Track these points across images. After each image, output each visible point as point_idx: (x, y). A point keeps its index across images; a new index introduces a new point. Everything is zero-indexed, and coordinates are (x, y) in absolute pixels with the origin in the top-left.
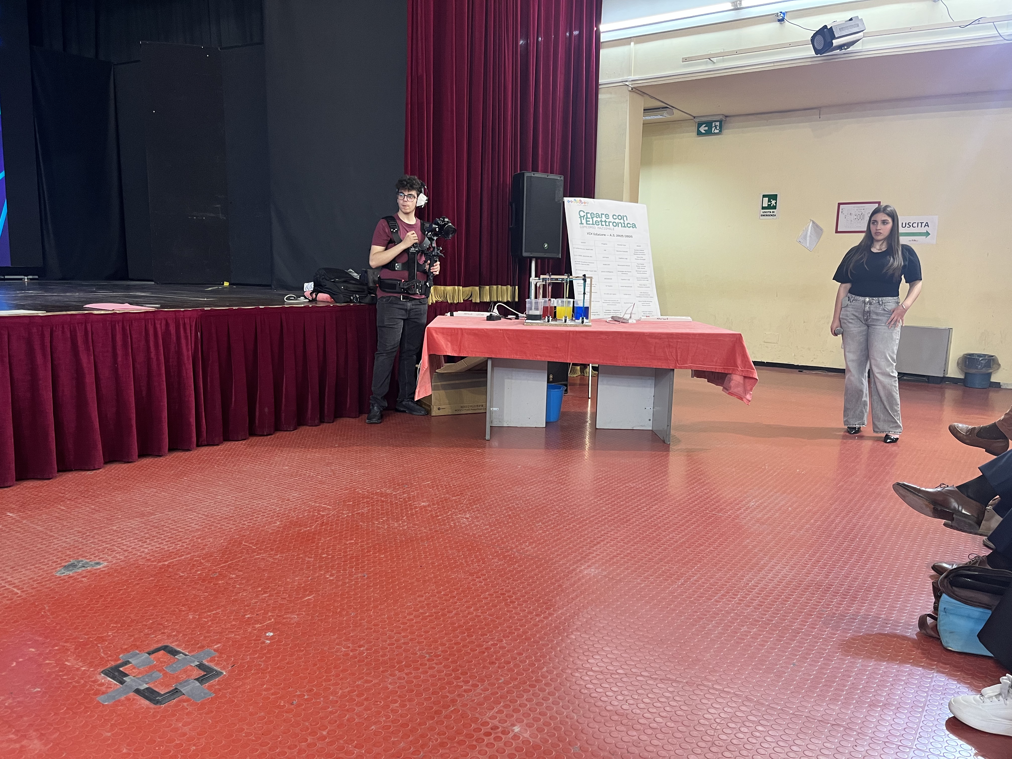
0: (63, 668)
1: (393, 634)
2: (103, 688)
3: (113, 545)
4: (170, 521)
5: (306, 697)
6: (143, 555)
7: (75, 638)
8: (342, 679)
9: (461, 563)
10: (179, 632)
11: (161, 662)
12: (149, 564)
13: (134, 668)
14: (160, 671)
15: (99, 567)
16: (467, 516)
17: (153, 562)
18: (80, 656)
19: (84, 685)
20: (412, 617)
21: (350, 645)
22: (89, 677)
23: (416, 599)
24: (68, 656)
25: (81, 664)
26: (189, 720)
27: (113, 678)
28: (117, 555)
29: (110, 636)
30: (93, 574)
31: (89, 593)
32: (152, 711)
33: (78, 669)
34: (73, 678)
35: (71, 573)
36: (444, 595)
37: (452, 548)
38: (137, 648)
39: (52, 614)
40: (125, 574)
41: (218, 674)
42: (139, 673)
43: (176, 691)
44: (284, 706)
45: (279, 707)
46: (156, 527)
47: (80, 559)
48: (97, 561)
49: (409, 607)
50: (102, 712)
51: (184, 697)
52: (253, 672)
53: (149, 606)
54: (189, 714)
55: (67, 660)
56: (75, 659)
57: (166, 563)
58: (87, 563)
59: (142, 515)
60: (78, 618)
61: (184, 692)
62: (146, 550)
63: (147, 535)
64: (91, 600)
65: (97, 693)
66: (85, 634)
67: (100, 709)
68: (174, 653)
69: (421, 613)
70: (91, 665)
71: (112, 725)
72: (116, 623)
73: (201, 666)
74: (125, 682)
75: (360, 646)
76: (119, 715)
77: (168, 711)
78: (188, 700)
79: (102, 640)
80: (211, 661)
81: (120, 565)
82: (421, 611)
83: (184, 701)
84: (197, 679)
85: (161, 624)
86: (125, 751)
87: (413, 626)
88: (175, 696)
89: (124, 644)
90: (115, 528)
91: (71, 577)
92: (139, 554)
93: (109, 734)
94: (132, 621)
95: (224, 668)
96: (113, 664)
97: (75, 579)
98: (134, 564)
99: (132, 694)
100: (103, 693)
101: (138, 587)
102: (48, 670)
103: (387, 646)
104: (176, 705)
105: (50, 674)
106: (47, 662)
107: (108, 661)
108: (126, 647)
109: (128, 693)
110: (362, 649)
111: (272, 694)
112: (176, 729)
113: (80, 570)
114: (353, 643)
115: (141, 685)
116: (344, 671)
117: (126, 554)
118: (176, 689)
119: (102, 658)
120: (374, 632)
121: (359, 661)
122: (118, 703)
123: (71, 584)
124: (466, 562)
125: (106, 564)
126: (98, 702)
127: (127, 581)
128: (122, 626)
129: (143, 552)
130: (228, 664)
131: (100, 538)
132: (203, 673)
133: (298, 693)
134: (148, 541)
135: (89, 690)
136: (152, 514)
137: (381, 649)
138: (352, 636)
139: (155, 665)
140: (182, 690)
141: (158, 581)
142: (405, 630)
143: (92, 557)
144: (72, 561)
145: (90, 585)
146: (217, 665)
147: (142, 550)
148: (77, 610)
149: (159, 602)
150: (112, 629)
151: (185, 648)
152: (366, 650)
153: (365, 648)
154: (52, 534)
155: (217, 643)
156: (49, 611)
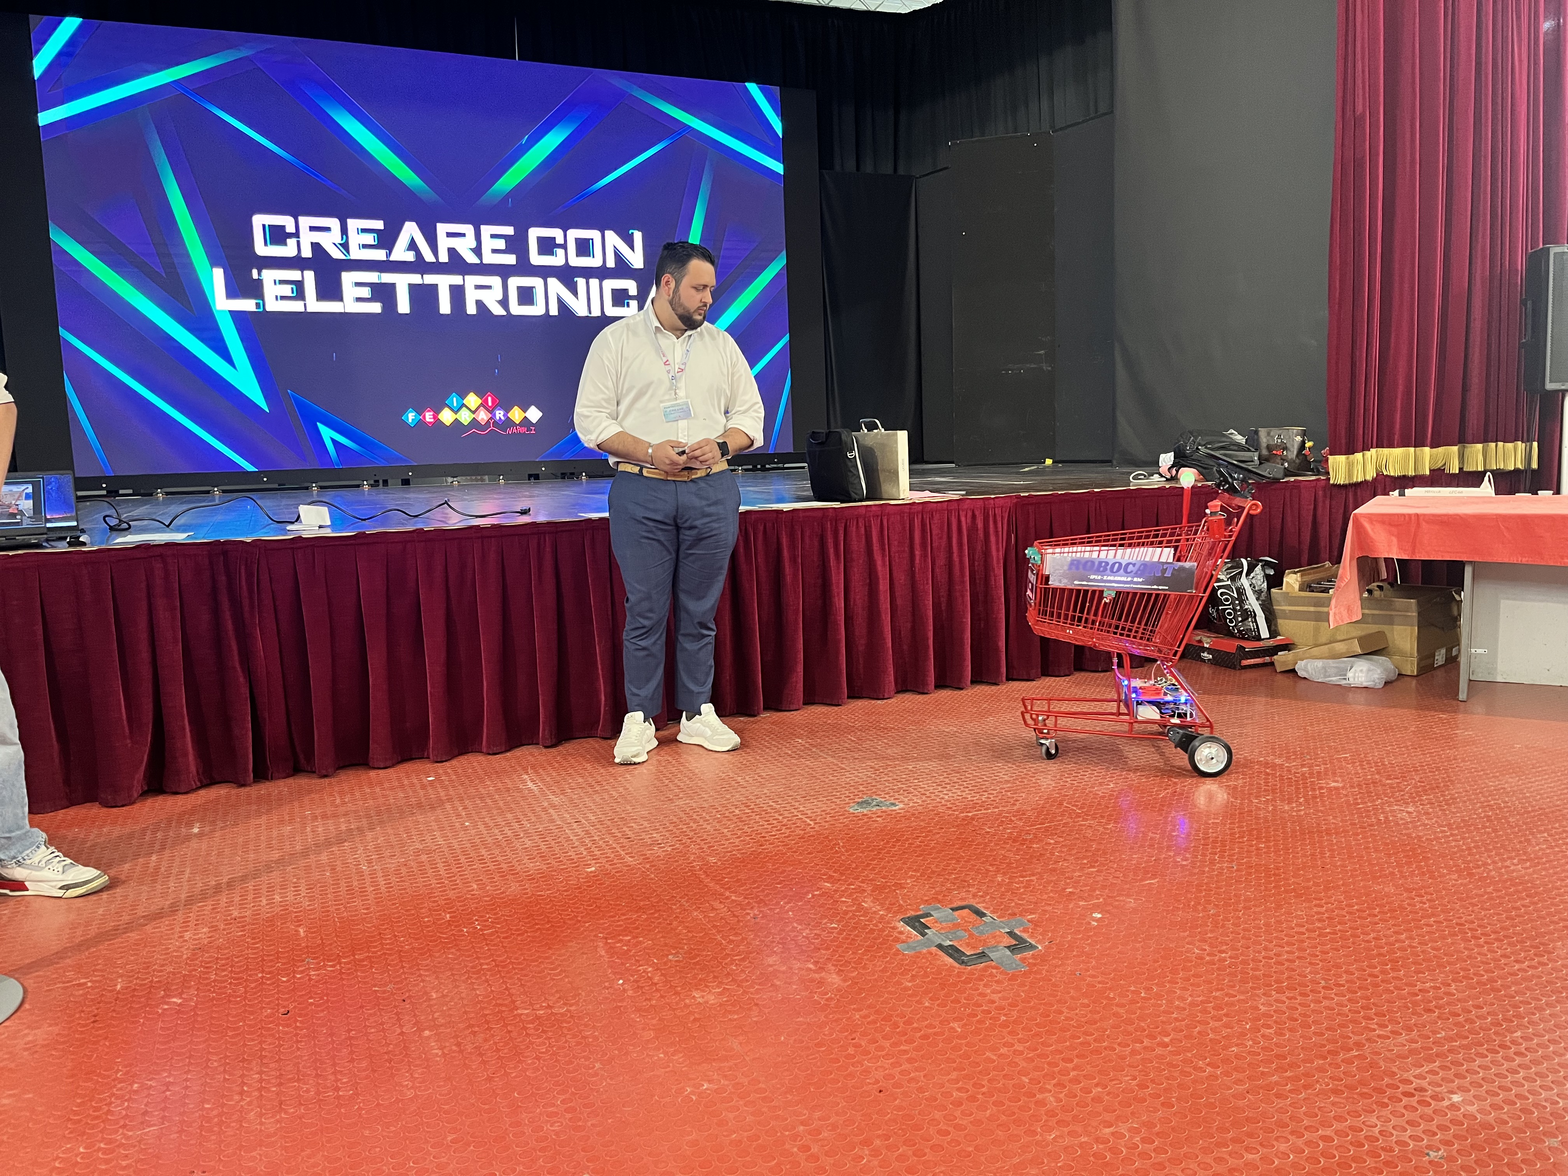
0: (860, 908)
1: (1271, 946)
2: (903, 937)
3: (910, 787)
4: (974, 767)
5: (1142, 995)
6: (943, 802)
7: (872, 880)
8: (1192, 985)
9: (1392, 874)
10: (987, 893)
11: (966, 922)
12: (950, 813)
13: (936, 922)
14: (965, 930)
15: (894, 808)
16: (1409, 810)
17: (954, 811)
18: (878, 900)
19: (882, 930)
20: (1303, 930)
21: (1207, 947)
22: (889, 923)
23: (1311, 909)
24: (865, 897)
25: (878, 908)
26: (999, 989)
27: (914, 928)
28: (914, 798)
29: (908, 884)
30: (889, 815)
31: (886, 835)
32: (956, 971)
33: (875, 913)
34: (870, 920)
35: (865, 811)
36: (1357, 910)
37: (1376, 850)
38: (940, 901)
39: (847, 851)
40: (923, 820)
41: (1032, 947)
42: (939, 928)
43: (983, 956)
44: (1114, 999)
45: (1107, 998)
46: (958, 772)
47: (874, 797)
48: (893, 801)
49: (1297, 917)
50: (902, 960)
51: (993, 964)
52: (1075, 953)
53: (952, 859)
54: (998, 982)
55: (864, 902)
56: (872, 901)
57: (970, 815)
58: (882, 802)
59: (942, 756)
60: (873, 860)
61: (992, 958)
62: (946, 797)
63: (948, 780)
64: (888, 842)
65: (897, 940)
66: (882, 878)
67: (900, 957)
68: (982, 915)
69: (1319, 928)
70: (888, 910)
71: (913, 976)
72: (915, 871)
73: (1011, 934)
74: (926, 934)
75: (1221, 952)
76: (920, 967)
77: (974, 974)
78: (997, 968)
79: (901, 886)
80: (1023, 931)
81: (917, 810)
82: (1318, 925)
83: (993, 968)
84: (1008, 947)
85: (964, 881)
86: (927, 1004)
87: (1303, 941)
88: (982, 960)
89: (924, 895)
90: (910, 767)
91: (866, 815)
92: (938, 800)
93: (910, 984)
94: (933, 872)
95: (1039, 942)
96: (913, 913)
97: (870, 818)
98: (933, 811)
99: (933, 949)
100: (903, 942)
101: (938, 836)
102: (844, 908)
103: (1261, 958)
104: (984, 970)
105: (846, 913)
106: (844, 899)
107: (908, 909)
108: (926, 898)
109: (930, 947)
110: (1223, 955)
111: (1099, 983)
112: (984, 995)
113: (874, 809)
114: (1211, 945)
115: (944, 941)
116: (1196, 976)
117: (924, 798)
118: (983, 952)
119: (900, 905)
120: (1242, 938)
121: (1218, 969)
122: (918, 955)
123: (866, 822)
124: (1400, 872)
125: (901, 806)
126: (898, 950)
127: (925, 828)
128: (921, 875)
129: (943, 798)
130: (1044, 939)
131: (895, 777)
132: (1014, 942)
133: (1133, 988)
134: (949, 786)
135: (887, 936)
136: (953, 756)
137: (1252, 960)
138: (1210, 938)
139: (959, 924)
140: (990, 955)
141: (961, 834)
142: (1289, 944)
143: (887, 796)
144: (865, 798)
145: (885, 826)
146: (1031, 937)
147: (942, 796)
148: (872, 851)
149: (963, 857)
150: (911, 877)
151: (993, 912)
152: (1230, 957)
153: (1228, 955)
154: (843, 766)
155: (1031, 913)
156: (843, 847)
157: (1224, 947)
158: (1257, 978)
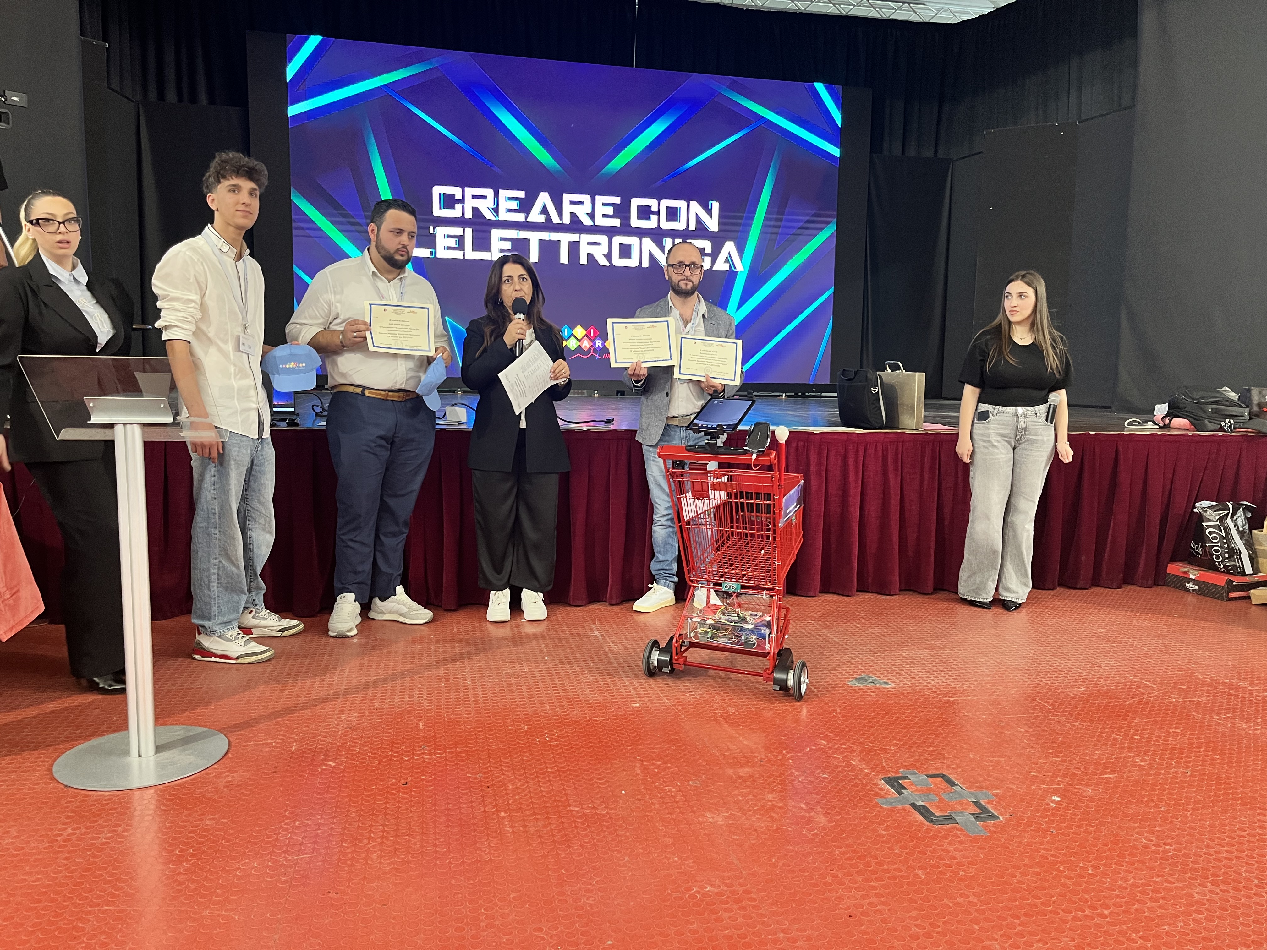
0: (849, 764)
1: (1213, 844)
2: (883, 793)
3: (902, 670)
4: (959, 660)
6: (930, 686)
7: (861, 743)
8: (1136, 869)
10: (959, 766)
11: (938, 788)
12: (935, 695)
13: (912, 785)
14: (936, 795)
15: (887, 686)
17: (938, 694)
18: (864, 760)
19: (866, 785)
20: (1244, 834)
21: (1154, 839)
22: (871, 780)
24: (854, 756)
25: (864, 766)
26: (961, 848)
27: (892, 787)
28: (905, 680)
29: (892, 750)
30: (881, 691)
31: (877, 707)
32: (926, 827)
33: (861, 770)
34: (856, 776)
35: (861, 686)
38: (917, 768)
39: (843, 717)
40: (911, 699)
41: (994, 817)
42: (916, 790)
43: (949, 818)
44: (1063, 871)
45: (1058, 870)
46: (945, 663)
47: (871, 675)
48: (886, 681)
49: (1240, 822)
50: (880, 812)
51: (958, 826)
52: (1032, 828)
53: (931, 734)
54: (960, 842)
55: (853, 760)
56: (859, 761)
57: (952, 699)
58: (876, 680)
59: (932, 648)
60: (864, 726)
61: (958, 821)
62: (933, 682)
63: (935, 668)
64: (878, 714)
65: (877, 795)
66: (870, 742)
67: (878, 809)
68: (952, 784)
70: (872, 769)
71: (887, 826)
72: (899, 740)
73: (977, 804)
74: (903, 793)
75: (1166, 844)
76: (894, 820)
77: (941, 832)
78: (961, 830)
79: (885, 751)
80: (988, 803)
81: (906, 690)
83: (958, 829)
84: (973, 814)
85: (940, 754)
86: (897, 851)
88: (949, 822)
89: (904, 761)
90: (904, 654)
91: (862, 689)
92: (925, 684)
93: (884, 833)
94: (914, 743)
95: (1001, 814)
96: (893, 775)
97: (865, 692)
98: (920, 692)
99: (908, 807)
100: (882, 797)
101: (922, 714)
102: (836, 763)
103: (1202, 854)
104: (950, 830)
105: (837, 767)
106: (836, 756)
107: (889, 771)
108: (906, 764)
109: (905, 804)
110: (1168, 847)
111: (1052, 856)
112: (947, 851)
113: (869, 685)
114: (1158, 837)
115: (917, 801)
116: (1140, 861)
117: (913, 681)
118: (950, 815)
119: (883, 767)
120: (1187, 835)
121: (1161, 858)
122: (894, 810)
123: (861, 695)
125: (893, 685)
126: (877, 803)
127: (911, 706)
128: (904, 745)
129: (930, 683)
130: (1006, 812)
131: (890, 661)
132: (979, 811)
133: (1081, 865)
134: (935, 674)
135: (869, 790)
136: (942, 649)
137: (1194, 855)
138: (1157, 831)
139: (932, 788)
140: (956, 818)
141: (942, 714)
142: (1230, 844)
143: (882, 676)
144: (863, 675)
145: (878, 701)
146: (995, 809)
147: (929, 681)
148: (864, 719)
149: (941, 734)
150: (895, 745)
151: (964, 784)
152: (1174, 850)
153: (1172, 848)
154: (847, 647)
155: (997, 789)
156: (840, 713)
157: (1170, 841)
158: (1196, 870)
